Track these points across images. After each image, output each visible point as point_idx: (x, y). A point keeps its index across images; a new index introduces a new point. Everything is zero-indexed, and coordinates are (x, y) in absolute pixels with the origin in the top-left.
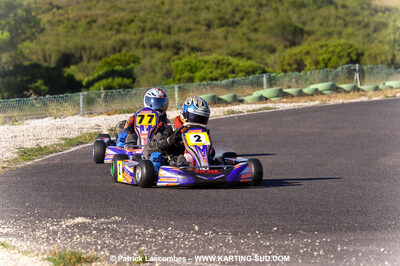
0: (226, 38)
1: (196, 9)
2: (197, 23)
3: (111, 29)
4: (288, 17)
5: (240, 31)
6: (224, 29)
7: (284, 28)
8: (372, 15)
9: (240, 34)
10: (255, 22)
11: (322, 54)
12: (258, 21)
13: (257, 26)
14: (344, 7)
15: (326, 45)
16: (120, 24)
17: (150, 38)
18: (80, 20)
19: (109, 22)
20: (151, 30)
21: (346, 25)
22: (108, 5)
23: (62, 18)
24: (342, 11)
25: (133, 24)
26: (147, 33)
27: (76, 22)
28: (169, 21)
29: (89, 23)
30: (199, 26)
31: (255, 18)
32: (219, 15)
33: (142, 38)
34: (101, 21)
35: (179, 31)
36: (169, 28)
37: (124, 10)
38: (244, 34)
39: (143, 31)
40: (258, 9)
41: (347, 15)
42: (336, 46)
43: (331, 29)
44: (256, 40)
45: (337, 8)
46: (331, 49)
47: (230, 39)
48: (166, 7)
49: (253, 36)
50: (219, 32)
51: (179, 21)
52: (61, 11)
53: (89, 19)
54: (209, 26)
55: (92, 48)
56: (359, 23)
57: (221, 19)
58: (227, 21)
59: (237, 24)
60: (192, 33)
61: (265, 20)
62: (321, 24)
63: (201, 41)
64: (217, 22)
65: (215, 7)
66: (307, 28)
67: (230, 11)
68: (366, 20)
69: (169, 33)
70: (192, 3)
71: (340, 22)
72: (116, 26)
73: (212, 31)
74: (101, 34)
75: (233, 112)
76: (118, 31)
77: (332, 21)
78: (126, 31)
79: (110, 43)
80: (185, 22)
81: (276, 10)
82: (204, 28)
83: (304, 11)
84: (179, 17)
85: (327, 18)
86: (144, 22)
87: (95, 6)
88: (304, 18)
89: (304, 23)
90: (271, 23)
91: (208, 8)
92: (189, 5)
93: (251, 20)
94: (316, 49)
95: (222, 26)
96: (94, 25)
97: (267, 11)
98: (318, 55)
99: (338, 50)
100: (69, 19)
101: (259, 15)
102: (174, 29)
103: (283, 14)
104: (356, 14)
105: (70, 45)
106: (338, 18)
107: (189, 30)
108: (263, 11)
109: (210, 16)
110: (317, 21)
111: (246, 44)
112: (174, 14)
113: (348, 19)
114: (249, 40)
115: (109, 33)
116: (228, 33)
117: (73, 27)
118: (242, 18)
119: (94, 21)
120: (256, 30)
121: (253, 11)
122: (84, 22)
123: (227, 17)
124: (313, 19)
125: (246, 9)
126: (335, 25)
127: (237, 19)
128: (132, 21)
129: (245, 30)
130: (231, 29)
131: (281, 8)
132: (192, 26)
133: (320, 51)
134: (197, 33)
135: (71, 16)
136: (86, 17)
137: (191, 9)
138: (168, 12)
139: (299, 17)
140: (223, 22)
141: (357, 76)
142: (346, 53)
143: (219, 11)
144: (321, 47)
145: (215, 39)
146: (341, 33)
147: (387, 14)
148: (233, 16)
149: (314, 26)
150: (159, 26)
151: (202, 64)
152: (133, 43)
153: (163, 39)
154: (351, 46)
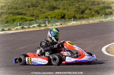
0: (33, 10)
1: (25, 2)
2: (25, 6)
4: (53, 4)
5: (38, 8)
6: (33, 8)
7: (51, 7)
9: (38, 9)
10: (42, 6)
12: (44, 5)
13: (43, 7)
15: (55, 12)
16: (2, 7)
20: (11, 8)
21: (70, 6)
25: (6, 7)
26: (10, 10)
28: (17, 6)
31: (42, 4)
33: (8, 11)
35: (20, 8)
36: (17, 8)
37: (3, 3)
38: (39, 9)
40: (44, 2)
45: (67, 1)
47: (35, 10)
49: (42, 10)
50: (31, 8)
51: (20, 6)
54: (29, 7)
57: (32, 5)
59: (37, 6)
61: (46, 5)
62: (62, 6)
63: (26, 12)
64: (31, 6)
65: (31, 1)
67: (35, 2)
69: (17, 9)
71: (68, 5)
77: (66, 5)
78: (4, 9)
80: (22, 6)
81: (49, 2)
82: (27, 8)
83: (57, 2)
85: (64, 4)
86: (9, 6)
88: (57, 4)
89: (57, 6)
90: (47, 6)
91: (28, 2)
94: (52, 14)
95: (32, 7)
97: (47, 2)
103: (51, 3)
104: (73, 2)
106: (67, 4)
107: (23, 8)
109: (29, 4)
111: (39, 12)
112: (19, 3)
113: (70, 4)
114: (40, 11)
118: (39, 4)
120: (43, 8)
121: (42, 2)
123: (34, 4)
124: (60, 4)
125: (40, 2)
126: (66, 6)
127: (37, 5)
129: (39, 8)
130: (35, 8)
132: (24, 7)
134: (25, 9)
137: (23, 2)
138: (17, 3)
139: (56, 4)
141: (47, 22)
143: (32, 3)
145: (30, 10)
146: (68, 8)
147: (82, 2)
148: (36, 4)
149: (60, 6)
150: (14, 7)
151: (17, 19)
152: (5, 13)
153: (14, 11)
154: (62, 12)
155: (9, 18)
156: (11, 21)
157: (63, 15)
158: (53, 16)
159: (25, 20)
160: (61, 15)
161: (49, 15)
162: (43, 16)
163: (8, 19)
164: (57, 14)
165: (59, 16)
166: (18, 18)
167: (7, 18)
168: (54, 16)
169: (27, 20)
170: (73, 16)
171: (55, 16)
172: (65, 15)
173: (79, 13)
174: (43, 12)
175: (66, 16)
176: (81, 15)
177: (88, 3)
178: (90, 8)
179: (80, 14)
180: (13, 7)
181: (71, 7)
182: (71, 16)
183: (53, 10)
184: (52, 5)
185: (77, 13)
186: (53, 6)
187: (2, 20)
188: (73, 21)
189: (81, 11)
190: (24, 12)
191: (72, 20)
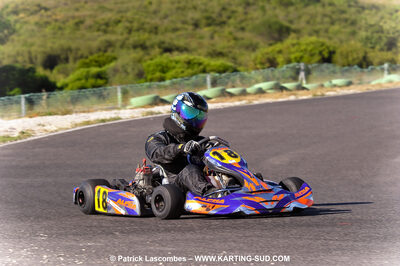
0: (212, 37)
1: (183, 9)
2: (184, 22)
3: (99, 30)
4: (276, 16)
5: (227, 30)
6: (211, 28)
7: (270, 27)
8: (359, 12)
9: (226, 33)
10: (242, 21)
11: (293, 53)
12: (245, 20)
13: (243, 25)
14: (331, 4)
15: (298, 44)
16: (107, 25)
17: (136, 38)
18: (67, 21)
19: (96, 23)
20: (139, 30)
21: (332, 23)
22: (96, 6)
23: (49, 20)
24: (329, 9)
25: (120, 25)
26: (133, 33)
27: (64, 23)
28: (156, 21)
29: (77, 24)
30: (186, 26)
31: (242, 17)
32: (206, 14)
33: (127, 39)
34: (88, 22)
35: (166, 30)
36: (156, 28)
37: (111, 10)
38: (231, 33)
39: (130, 31)
40: (245, 8)
41: (333, 12)
42: (308, 44)
43: (318, 27)
44: (242, 39)
45: (324, 6)
46: (303, 48)
47: (216, 36)
48: (153, 8)
49: (240, 35)
50: (206, 31)
51: (166, 21)
52: (49, 13)
53: (77, 20)
54: (196, 25)
55: (78, 49)
56: (346, 20)
57: (208, 18)
58: (214, 20)
59: (224, 23)
60: (179, 33)
61: (252, 19)
62: (308, 22)
63: (188, 41)
64: (204, 22)
65: (203, 7)
66: (293, 27)
67: (217, 9)
68: (353, 17)
69: (156, 33)
70: (179, 2)
71: (327, 20)
72: (103, 27)
73: (198, 31)
74: (88, 35)
75: (152, 113)
76: (105, 32)
77: (318, 19)
78: (113, 32)
79: (95, 44)
80: (172, 22)
81: (263, 9)
82: (190, 28)
83: (291, 9)
84: (166, 17)
85: (313, 16)
86: (131, 22)
87: (83, 7)
88: (291, 17)
89: (291, 22)
90: (257, 22)
91: (195, 8)
92: (176, 5)
93: (239, 19)
94: (288, 48)
95: (209, 25)
96: (82, 26)
97: (255, 10)
98: (291, 53)
99: (309, 48)
100: (56, 21)
101: (246, 13)
102: (161, 29)
103: (270, 13)
104: (343, 12)
105: (56, 46)
106: (325, 15)
107: (175, 30)
108: (251, 10)
109: (197, 15)
110: (305, 18)
111: (232, 43)
112: (162, 13)
113: (334, 17)
114: (236, 39)
115: (96, 34)
116: (215, 32)
117: (60, 28)
118: (229, 18)
119: (82, 22)
120: (243, 29)
121: (240, 9)
122: (71, 23)
123: (214, 16)
124: (300, 17)
125: (234, 8)
126: (322, 23)
127: (224, 18)
128: (119, 21)
129: (231, 29)
130: (217, 28)
131: (267, 7)
132: (179, 25)
133: (293, 49)
134: (183, 32)
135: (58, 17)
136: (73, 18)
137: (178, 8)
138: (155, 12)
139: (287, 16)
140: (210, 21)
141: (302, 74)
142: (317, 52)
143: (206, 11)
144: (293, 45)
145: (202, 38)
146: (327, 31)
147: (374, 11)
148: (220, 15)
149: (301, 24)
150: (146, 26)
151: (174, 64)
152: (118, 44)
153: (149, 39)
154: (323, 44)
155: (149, 62)
156: (154, 72)
157: (326, 55)
158: (293, 56)
159: (201, 67)
160: (321, 53)
161: (280, 52)
162: (259, 56)
163: (145, 65)
164: (305, 50)
165: (312, 55)
166: (177, 62)
167: (140, 61)
168: (298, 54)
169: (208, 69)
171: (301, 58)
172: (332, 53)
173: (378, 47)
174: (246, 42)
175: (337, 57)
177: (391, 14)
179: (382, 50)
180: (143, 24)
181: (336, 27)
183: (276, 35)
184: (274, 20)
185: (372, 48)
186: (276, 23)
187: (123, 66)
190: (181, 43)
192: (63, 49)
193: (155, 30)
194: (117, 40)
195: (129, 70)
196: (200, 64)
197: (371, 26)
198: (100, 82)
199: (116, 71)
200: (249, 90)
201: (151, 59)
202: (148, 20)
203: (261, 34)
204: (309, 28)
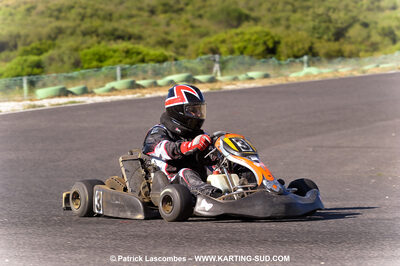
0: (168, 24)
2: (140, 9)
3: (51, 16)
4: (236, 3)
5: (184, 17)
6: (168, 15)
7: (228, 14)
9: (183, 21)
10: (199, 8)
11: (237, 43)
12: (204, 7)
13: (202, 12)
15: (242, 33)
16: (60, 10)
17: (88, 25)
18: (19, 6)
19: (48, 8)
20: (92, 16)
21: (294, 11)
25: (73, 11)
26: (87, 20)
27: (15, 8)
28: (110, 7)
29: (29, 10)
30: (142, 13)
31: (200, 4)
33: (79, 25)
34: (40, 7)
35: (121, 17)
36: (111, 15)
38: (187, 21)
39: (82, 19)
42: (252, 34)
43: (279, 15)
44: (199, 27)
46: (247, 37)
47: (173, 23)
49: (197, 22)
50: (162, 18)
51: (121, 7)
53: (28, 6)
54: (152, 12)
55: (28, 36)
57: (165, 5)
58: (171, 7)
59: (182, 10)
60: (134, 20)
61: (211, 6)
62: (269, 10)
63: (142, 28)
64: (160, 8)
69: (111, 20)
71: (289, 7)
72: (56, 13)
73: (154, 18)
76: (58, 18)
77: (280, 7)
78: (66, 19)
80: (127, 8)
82: (146, 14)
84: (121, 3)
85: (274, 4)
86: (85, 8)
88: (251, 4)
89: (251, 9)
90: (215, 9)
93: (197, 5)
94: (232, 37)
95: (165, 12)
96: (34, 12)
98: (234, 43)
99: (253, 38)
100: (7, 6)
102: (116, 16)
105: (5, 32)
106: (287, 3)
107: (131, 17)
109: (153, 1)
110: (265, 6)
111: (189, 30)
113: (297, 4)
114: (192, 26)
115: (47, 20)
116: (172, 19)
117: (11, 14)
118: (187, 4)
119: (33, 8)
120: (200, 16)
122: (22, 8)
123: (171, 2)
124: (260, 5)
126: (283, 11)
127: (181, 5)
128: (72, 7)
129: (189, 16)
130: (174, 15)
132: (134, 12)
133: (236, 39)
134: (139, 19)
135: (10, 3)
136: (25, 3)
139: (247, 3)
140: (166, 8)
141: (217, 67)
142: (261, 41)
144: (237, 35)
145: (157, 25)
146: (288, 19)
148: (178, 2)
149: (261, 12)
150: (100, 13)
151: (111, 53)
152: (69, 31)
153: (102, 26)
154: (267, 34)
155: (86, 51)
156: (91, 60)
157: (271, 45)
158: (236, 46)
159: (140, 57)
160: (265, 43)
161: (223, 41)
162: (202, 45)
163: (81, 54)
164: (249, 40)
165: (256, 45)
166: (115, 51)
167: (76, 49)
168: (241, 44)
169: (147, 58)
170: (307, 46)
171: (245, 48)
172: (277, 43)
173: (325, 37)
174: (202, 30)
175: (282, 48)
176: (335, 46)
177: (356, 2)
178: (366, 21)
179: (329, 40)
180: (97, 10)
181: (298, 15)
182: (300, 46)
183: (235, 23)
184: (233, 7)
185: (319, 38)
186: (235, 10)
187: (59, 56)
188: (309, 66)
189: (333, 30)
190: (135, 30)
191: (302, 62)
192: (11, 36)
193: (109, 17)
194: (67, 28)
195: (66, 58)
196: (139, 53)
197: (319, 15)
198: (36, 71)
199: (51, 59)
200: (160, 82)
201: (89, 48)
202: (102, 6)
203: (220, 22)
204: (270, 16)
